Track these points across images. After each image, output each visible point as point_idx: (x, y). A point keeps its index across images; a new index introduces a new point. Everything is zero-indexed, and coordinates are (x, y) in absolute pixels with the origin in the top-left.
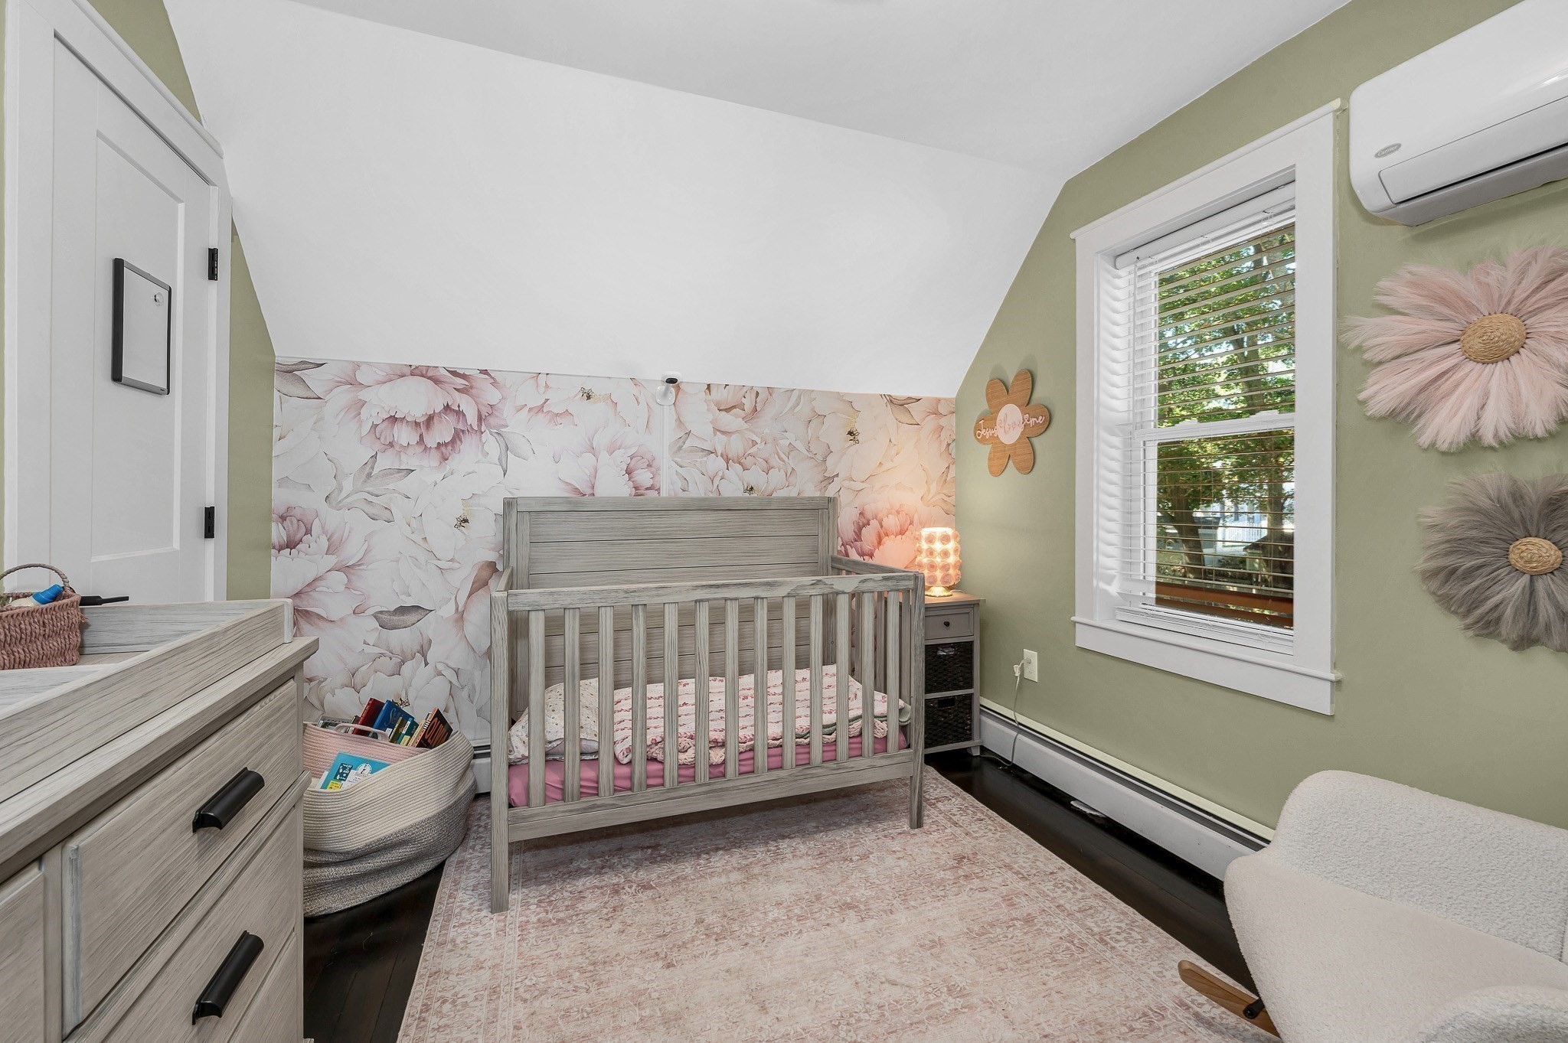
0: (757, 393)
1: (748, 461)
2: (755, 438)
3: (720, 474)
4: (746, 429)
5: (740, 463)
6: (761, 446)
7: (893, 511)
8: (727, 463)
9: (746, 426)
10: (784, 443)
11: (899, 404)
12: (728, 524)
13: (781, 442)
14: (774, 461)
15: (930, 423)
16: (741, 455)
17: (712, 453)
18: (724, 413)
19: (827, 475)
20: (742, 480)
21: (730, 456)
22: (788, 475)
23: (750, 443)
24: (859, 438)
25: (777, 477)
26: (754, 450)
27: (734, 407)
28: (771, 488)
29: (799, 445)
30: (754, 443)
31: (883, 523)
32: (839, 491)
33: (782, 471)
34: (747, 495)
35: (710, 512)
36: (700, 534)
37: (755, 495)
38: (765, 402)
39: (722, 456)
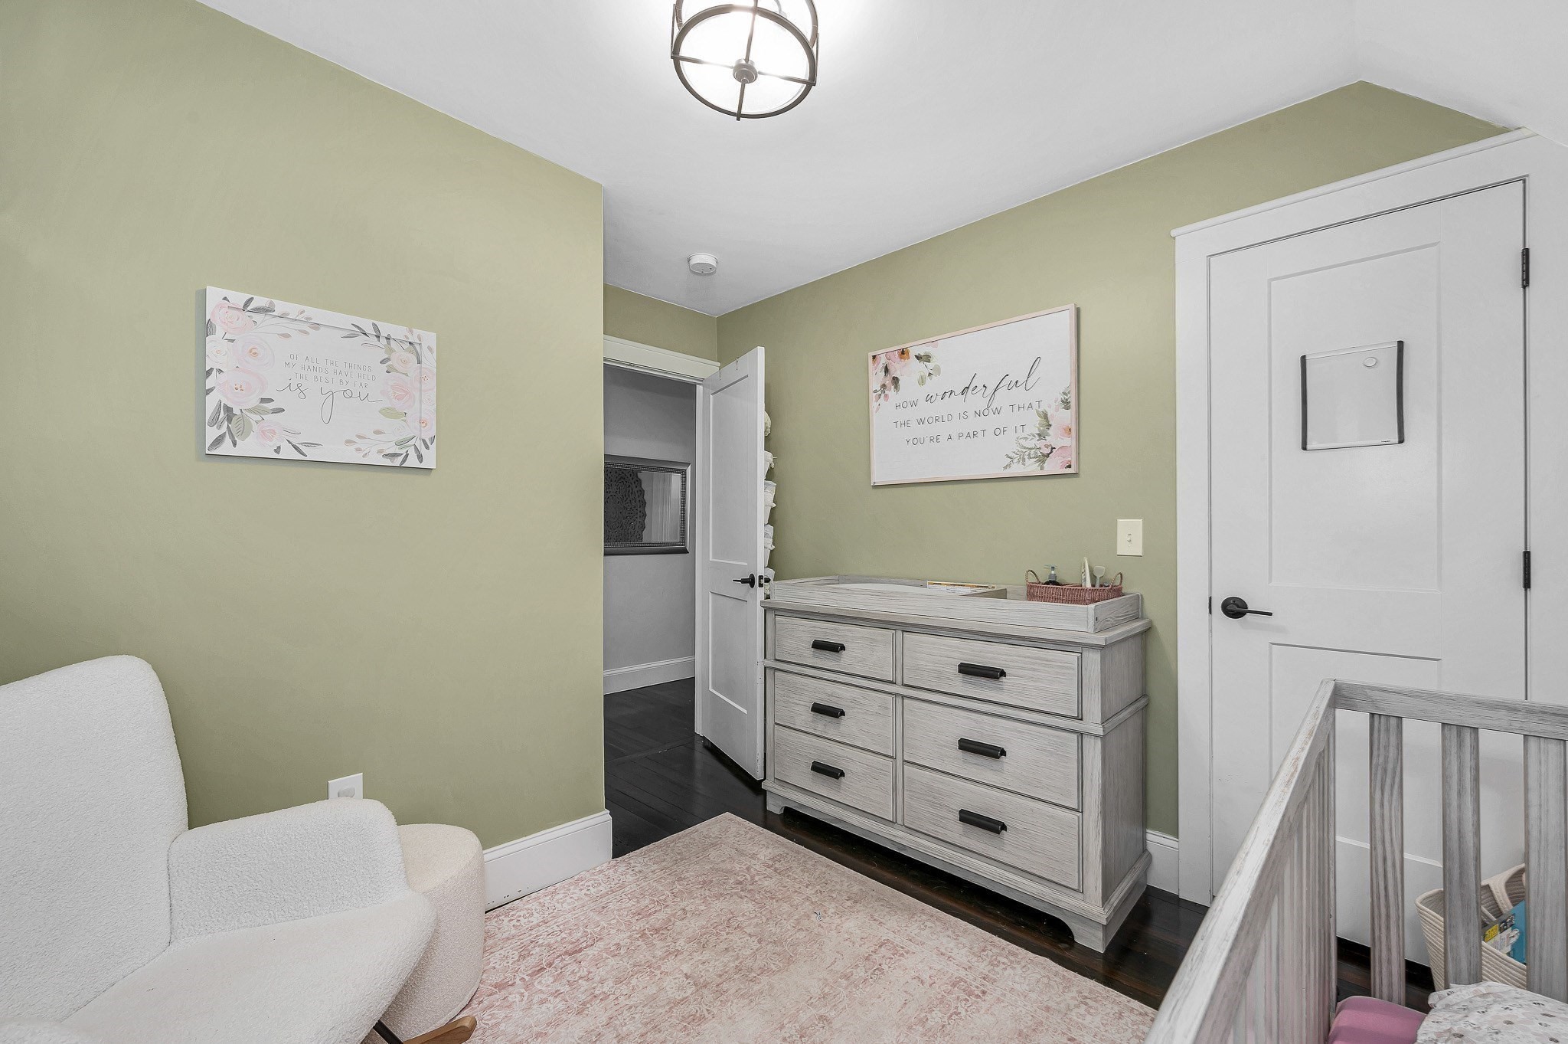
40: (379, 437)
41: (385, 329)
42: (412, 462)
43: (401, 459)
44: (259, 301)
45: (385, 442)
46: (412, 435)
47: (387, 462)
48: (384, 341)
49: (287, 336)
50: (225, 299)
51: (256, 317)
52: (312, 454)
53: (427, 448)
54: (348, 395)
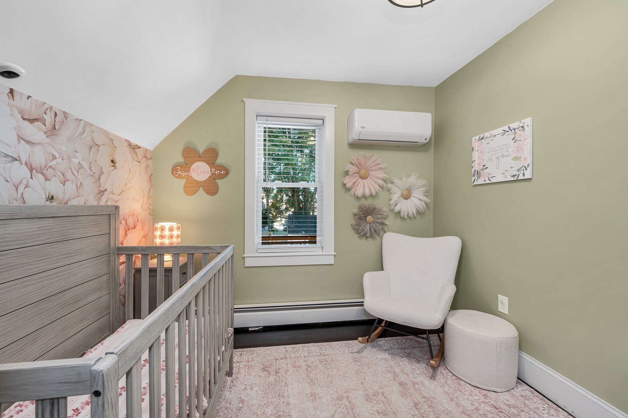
0: (56, 114)
1: (49, 172)
2: (54, 153)
3: (25, 182)
4: (48, 143)
5: (42, 173)
6: (59, 160)
7: (131, 214)
8: (31, 172)
9: (47, 140)
10: (76, 161)
11: (134, 148)
12: (51, 230)
13: (73, 160)
14: (69, 175)
15: (144, 162)
16: (43, 166)
17: (16, 160)
18: (27, 123)
19: (100, 189)
20: (44, 189)
21: (33, 166)
22: (78, 188)
23: (51, 156)
24: (117, 165)
25: (70, 187)
26: (53, 163)
27: (36, 120)
28: (66, 197)
29: (84, 164)
30: (54, 158)
31: (127, 222)
32: (107, 201)
33: (74, 183)
34: (48, 203)
35: (35, 220)
36: (26, 243)
37: (54, 204)
38: (62, 123)
39: (26, 164)
40: (511, 169)
41: (512, 126)
42: (521, 177)
43: (517, 176)
44: (482, 136)
45: (514, 171)
46: (523, 165)
47: (512, 179)
48: (513, 131)
49: (488, 143)
50: (476, 139)
51: (482, 141)
52: (493, 180)
53: (526, 170)
54: (503, 156)
